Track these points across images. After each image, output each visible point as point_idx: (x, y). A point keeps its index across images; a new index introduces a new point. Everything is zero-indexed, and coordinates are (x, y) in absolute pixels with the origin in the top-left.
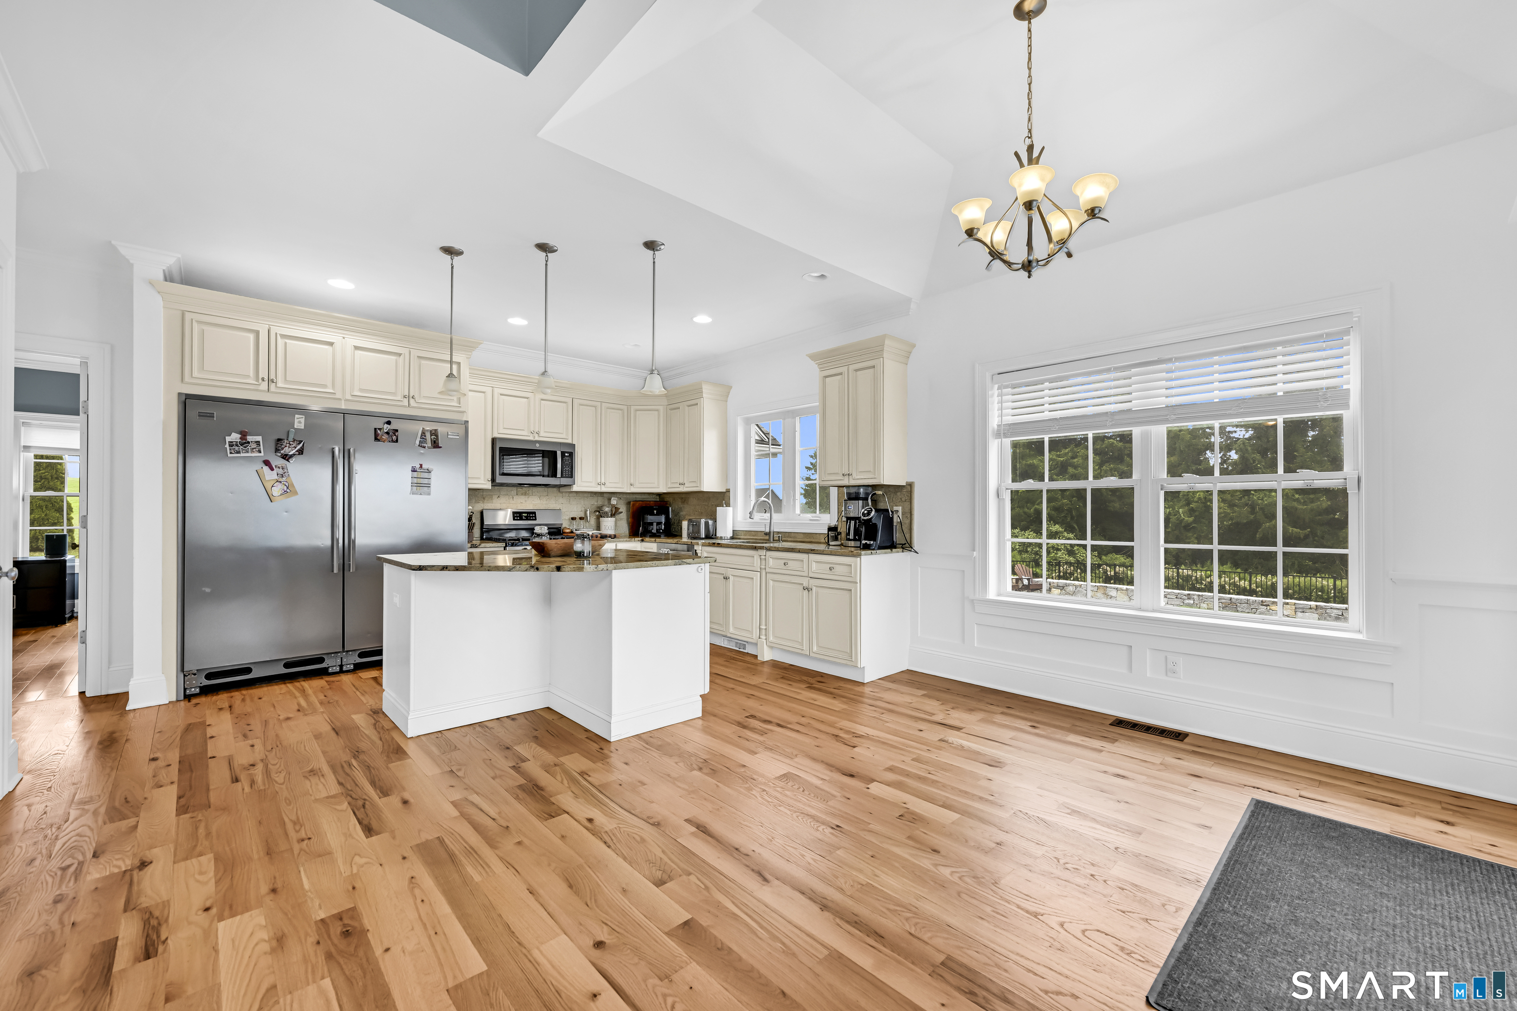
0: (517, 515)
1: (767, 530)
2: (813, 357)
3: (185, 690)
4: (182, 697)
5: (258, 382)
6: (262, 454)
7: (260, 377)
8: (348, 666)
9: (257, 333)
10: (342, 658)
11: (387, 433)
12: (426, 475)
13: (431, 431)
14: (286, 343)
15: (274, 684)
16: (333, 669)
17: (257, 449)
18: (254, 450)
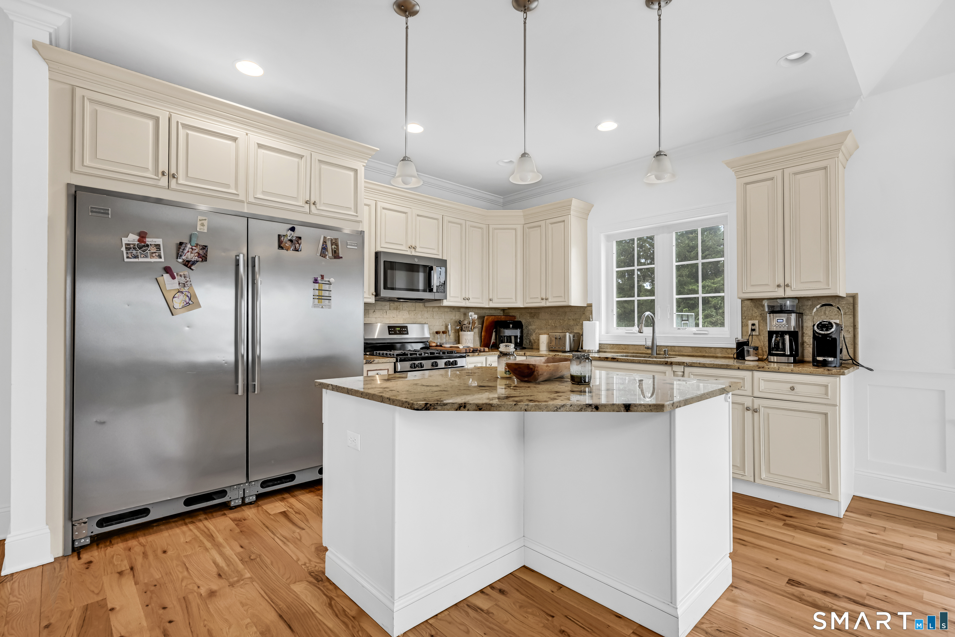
0: (392, 329)
1: (649, 343)
2: (730, 164)
3: (73, 542)
4: (70, 552)
5: (158, 176)
6: (162, 260)
7: (160, 170)
8: (251, 498)
9: (157, 120)
10: (244, 489)
11: (291, 241)
12: (326, 287)
13: (332, 240)
14: (187, 135)
15: (173, 524)
16: (235, 502)
17: (157, 254)
18: (154, 255)
